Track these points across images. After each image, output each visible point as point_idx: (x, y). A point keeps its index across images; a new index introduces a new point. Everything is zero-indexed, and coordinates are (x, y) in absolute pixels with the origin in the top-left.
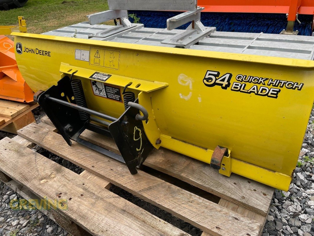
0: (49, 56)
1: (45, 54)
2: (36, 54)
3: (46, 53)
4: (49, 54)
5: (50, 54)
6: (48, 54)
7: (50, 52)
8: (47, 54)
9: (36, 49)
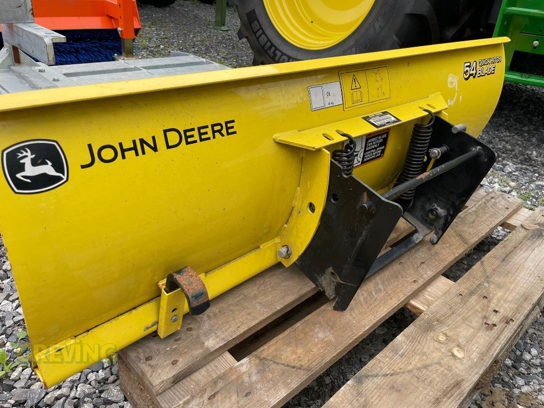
0: (228, 134)
1: (214, 132)
2: (169, 147)
3: (218, 128)
4: (227, 128)
5: (232, 127)
6: (224, 131)
7: (233, 121)
8: (220, 131)
9: (165, 131)
